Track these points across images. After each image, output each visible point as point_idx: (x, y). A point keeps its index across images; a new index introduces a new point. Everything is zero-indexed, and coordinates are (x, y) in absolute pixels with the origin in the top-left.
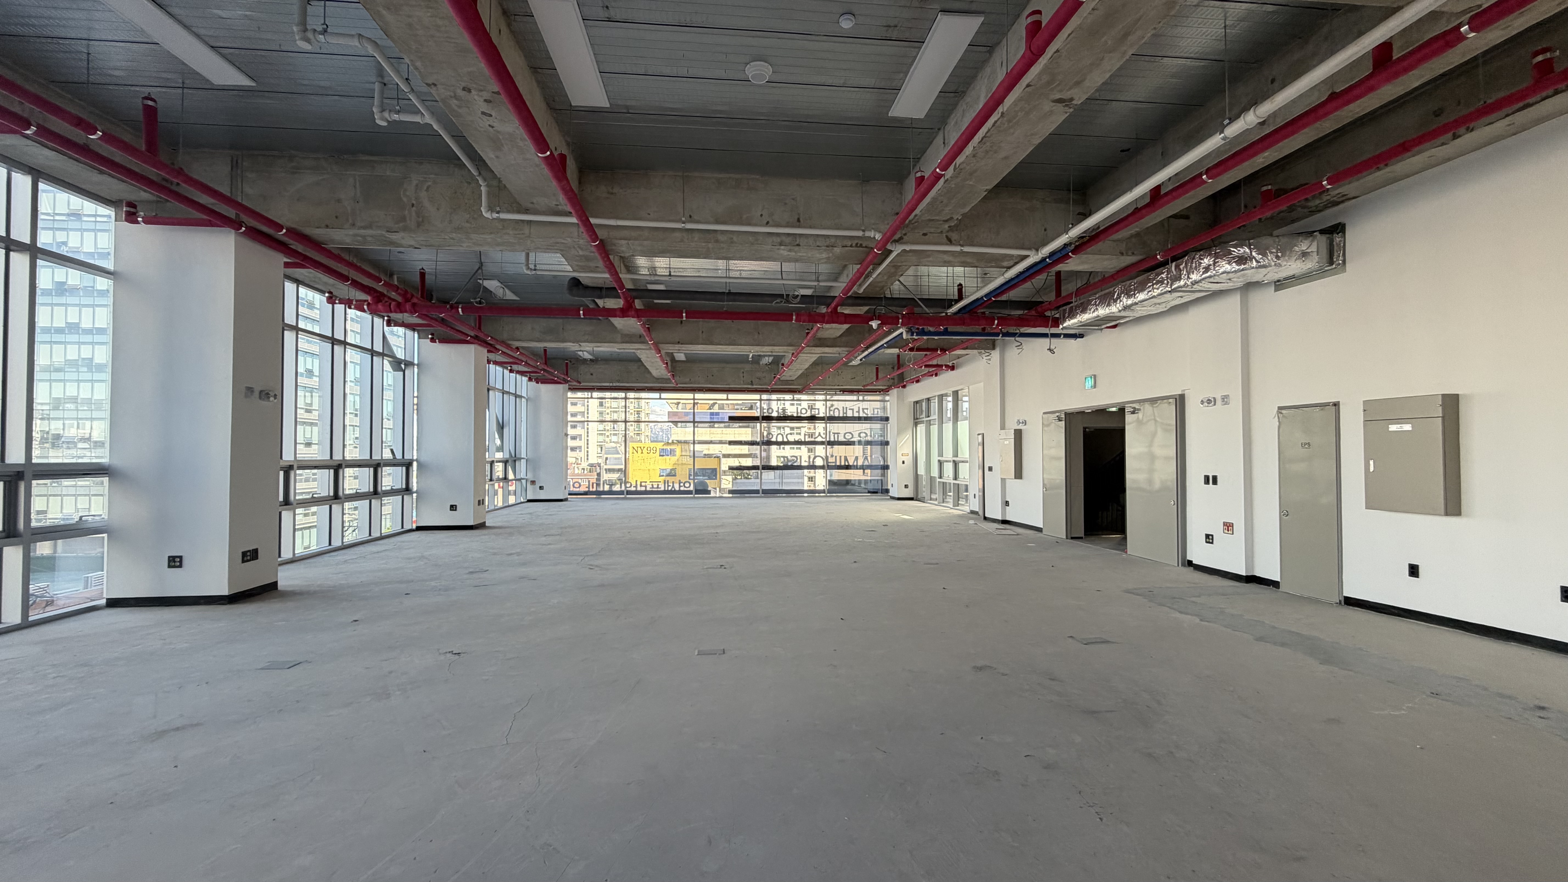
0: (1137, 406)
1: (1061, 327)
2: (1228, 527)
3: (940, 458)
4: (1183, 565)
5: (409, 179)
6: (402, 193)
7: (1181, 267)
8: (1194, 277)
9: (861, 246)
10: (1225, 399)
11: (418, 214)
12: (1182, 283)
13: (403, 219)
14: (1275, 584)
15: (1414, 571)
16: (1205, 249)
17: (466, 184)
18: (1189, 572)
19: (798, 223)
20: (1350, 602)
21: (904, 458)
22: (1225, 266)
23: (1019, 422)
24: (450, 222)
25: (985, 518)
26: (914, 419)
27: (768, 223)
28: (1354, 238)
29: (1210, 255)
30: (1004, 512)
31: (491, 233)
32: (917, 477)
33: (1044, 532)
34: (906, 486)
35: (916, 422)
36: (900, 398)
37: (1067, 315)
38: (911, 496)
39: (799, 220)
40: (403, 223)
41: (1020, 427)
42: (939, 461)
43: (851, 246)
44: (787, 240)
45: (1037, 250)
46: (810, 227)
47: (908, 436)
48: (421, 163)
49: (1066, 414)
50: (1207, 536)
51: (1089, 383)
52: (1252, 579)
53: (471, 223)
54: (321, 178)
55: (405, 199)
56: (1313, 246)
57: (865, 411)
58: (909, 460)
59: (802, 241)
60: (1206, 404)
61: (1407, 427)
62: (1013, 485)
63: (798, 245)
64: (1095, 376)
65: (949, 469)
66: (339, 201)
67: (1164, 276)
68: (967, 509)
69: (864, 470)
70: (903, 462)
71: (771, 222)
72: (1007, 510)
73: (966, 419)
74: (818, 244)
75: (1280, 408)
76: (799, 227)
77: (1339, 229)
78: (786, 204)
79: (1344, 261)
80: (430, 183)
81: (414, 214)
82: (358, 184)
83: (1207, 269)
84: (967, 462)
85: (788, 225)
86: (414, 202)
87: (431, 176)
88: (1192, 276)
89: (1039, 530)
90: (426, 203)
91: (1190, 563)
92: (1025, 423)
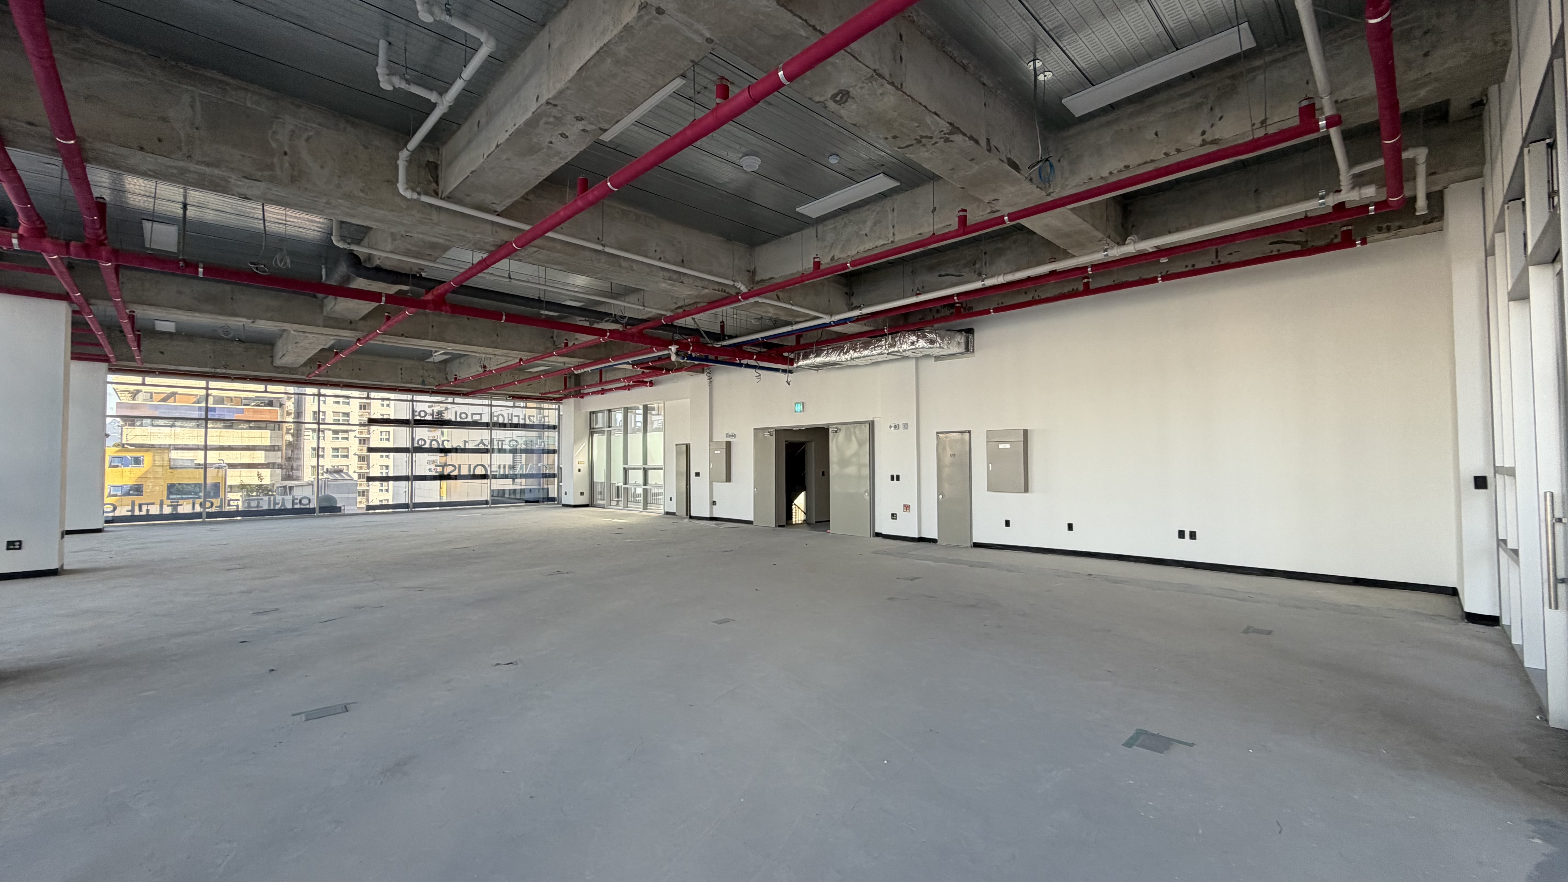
0: (839, 427)
1: (795, 365)
2: (907, 507)
3: (626, 466)
4: (873, 536)
5: (282, 121)
6: (269, 136)
7: (896, 339)
8: (905, 347)
9: (725, 291)
10: (906, 426)
11: (292, 166)
12: (896, 349)
13: (271, 167)
14: (934, 541)
15: (1007, 523)
16: (913, 332)
17: (361, 147)
18: (879, 539)
19: (682, 263)
20: (977, 545)
21: (580, 466)
22: (922, 343)
23: (728, 435)
24: (339, 186)
25: (691, 517)
26: (590, 428)
27: (660, 259)
28: (979, 337)
29: (915, 335)
30: (711, 511)
31: (392, 211)
32: (592, 484)
33: (754, 524)
34: (582, 494)
35: (592, 431)
36: (577, 408)
37: (801, 357)
38: (586, 503)
39: (683, 261)
40: (270, 173)
41: (729, 439)
42: (624, 468)
43: (718, 291)
44: (675, 277)
45: (831, 316)
46: (691, 269)
47: (584, 446)
48: (299, 106)
49: (776, 430)
50: (893, 515)
51: (799, 408)
52: (921, 540)
53: (367, 194)
54: (131, 79)
55: (274, 145)
56: (961, 338)
57: (532, 418)
58: (585, 468)
59: (685, 280)
60: (893, 428)
61: (1008, 446)
62: (721, 487)
63: (682, 282)
64: (803, 403)
65: (636, 477)
66: (165, 120)
67: (883, 342)
68: (661, 510)
69: (514, 479)
70: (579, 470)
71: (662, 259)
72: (714, 509)
73: (658, 430)
74: (696, 284)
75: (938, 433)
76: (683, 267)
77: (970, 331)
78: (674, 245)
79: (973, 350)
80: (311, 133)
81: (287, 165)
82: (198, 104)
83: (913, 343)
84: (661, 469)
85: (675, 264)
86: (286, 149)
87: (313, 125)
88: (903, 346)
89: (750, 523)
90: (305, 155)
91: (878, 535)
92: (734, 436)
